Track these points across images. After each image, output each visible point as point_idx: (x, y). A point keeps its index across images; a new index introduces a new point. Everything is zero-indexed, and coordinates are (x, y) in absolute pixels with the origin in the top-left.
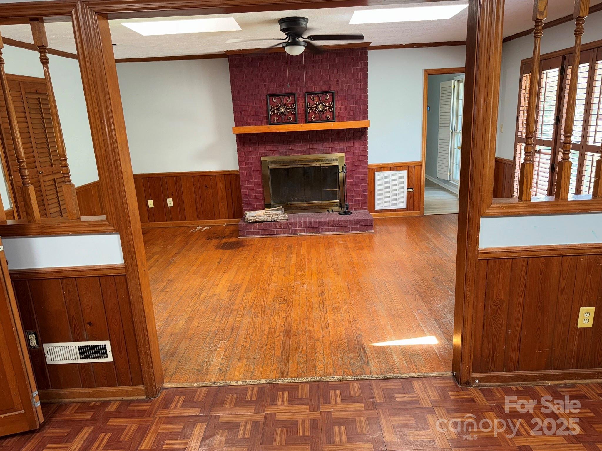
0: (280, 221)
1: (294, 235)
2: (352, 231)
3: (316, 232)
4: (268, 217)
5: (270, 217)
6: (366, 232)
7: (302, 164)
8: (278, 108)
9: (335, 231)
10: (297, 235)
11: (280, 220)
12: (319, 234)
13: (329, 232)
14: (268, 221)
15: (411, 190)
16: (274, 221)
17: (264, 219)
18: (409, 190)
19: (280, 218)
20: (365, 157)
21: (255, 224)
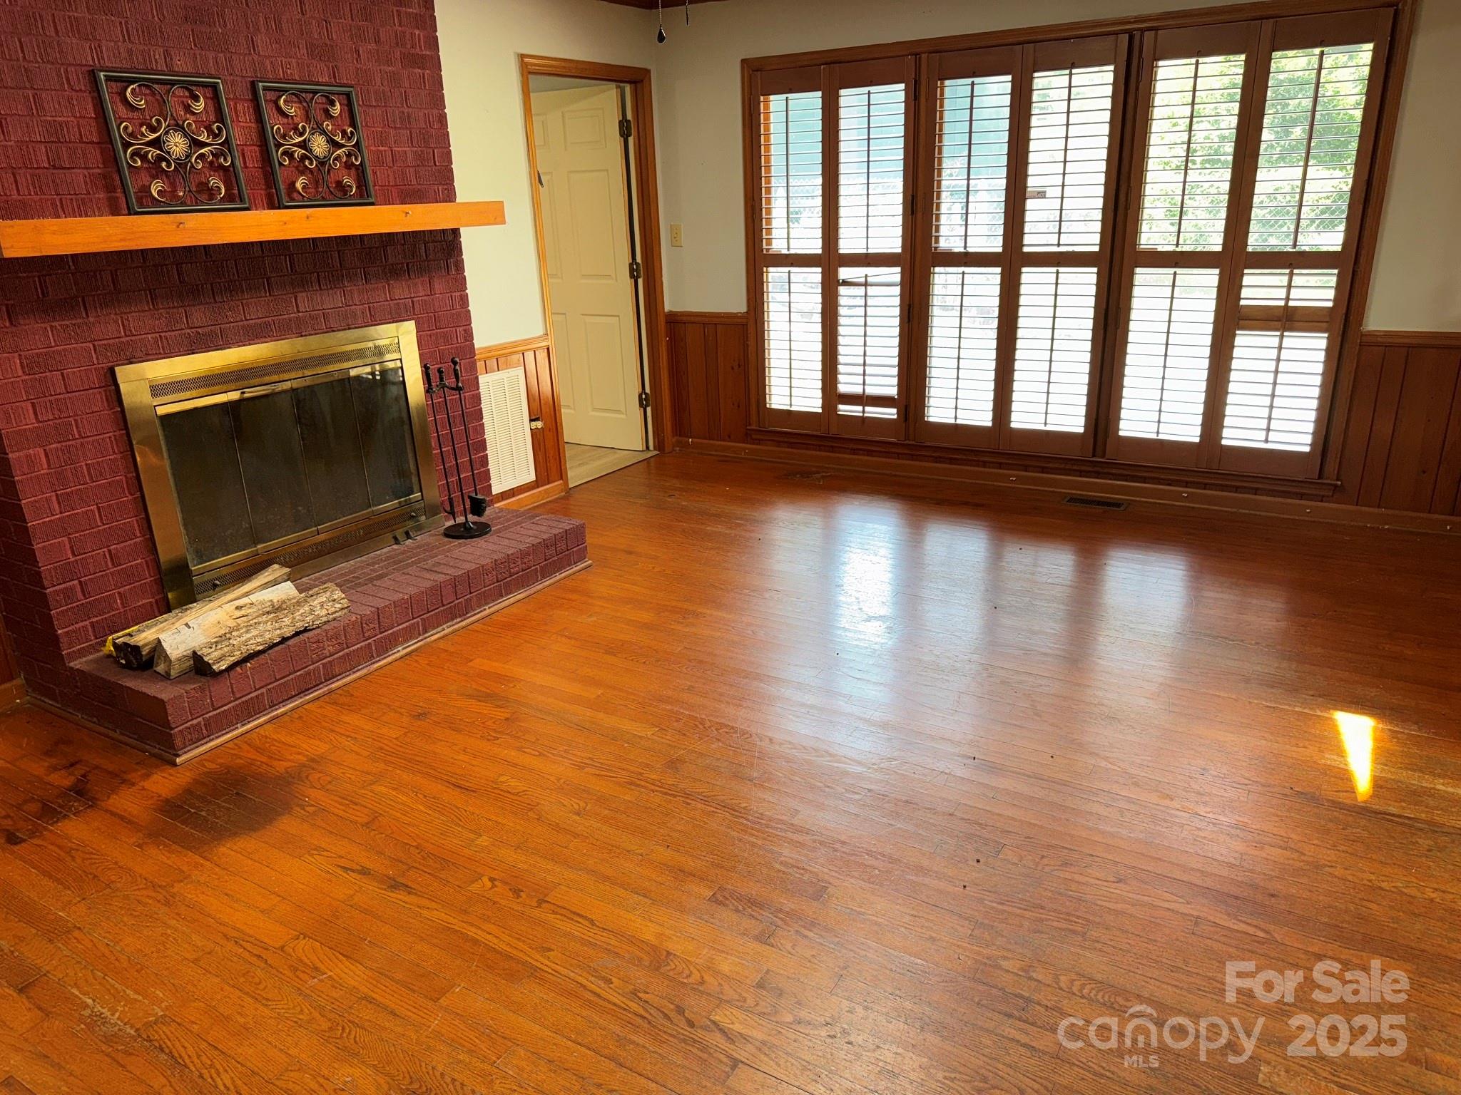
0: (325, 623)
1: (389, 659)
2: (543, 577)
3: (452, 619)
4: (277, 620)
5: (287, 621)
6: (575, 569)
7: (286, 376)
8: (158, 138)
9: (502, 596)
10: (398, 655)
11: (325, 619)
12: (464, 623)
13: (487, 604)
14: (284, 640)
15: (539, 424)
16: (306, 630)
17: (267, 636)
18: (534, 425)
19: (324, 612)
20: (465, 330)
21: (238, 669)
